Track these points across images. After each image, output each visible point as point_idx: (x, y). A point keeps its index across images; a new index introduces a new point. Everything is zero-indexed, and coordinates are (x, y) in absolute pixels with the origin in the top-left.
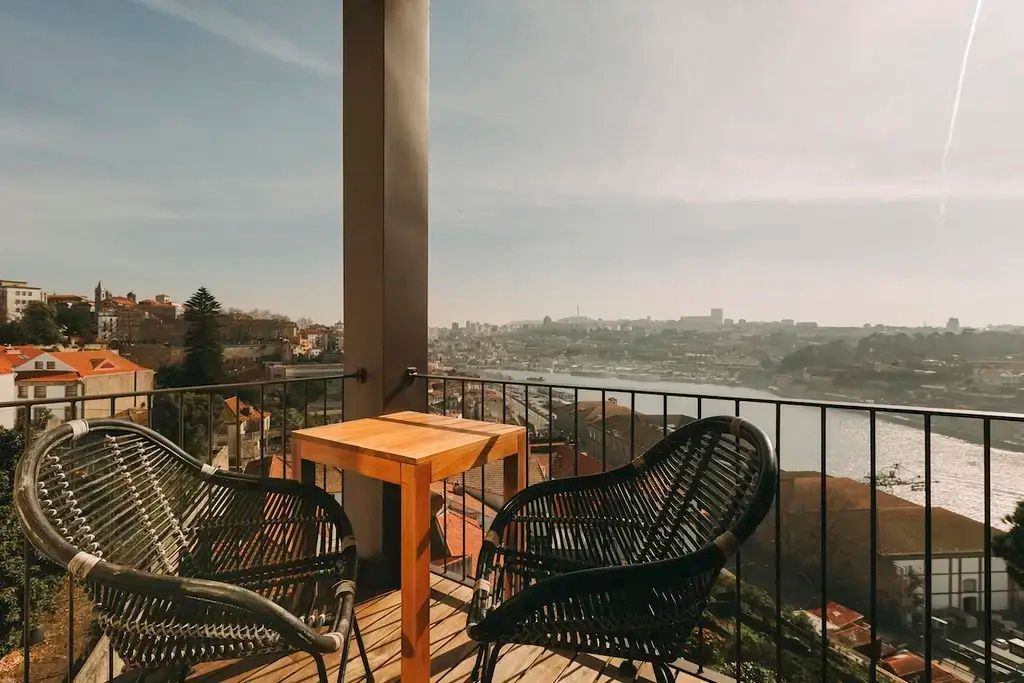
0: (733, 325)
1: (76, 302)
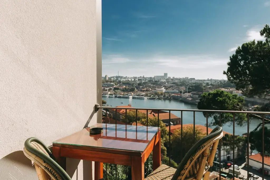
0: (171, 79)
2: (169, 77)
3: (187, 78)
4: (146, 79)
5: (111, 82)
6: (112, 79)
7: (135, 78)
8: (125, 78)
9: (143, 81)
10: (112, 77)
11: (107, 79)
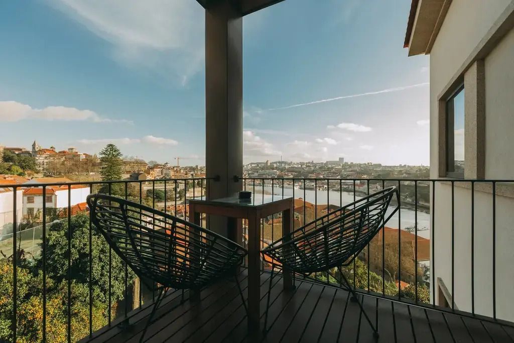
0: (348, 165)
1: (20, 152)
2: (346, 163)
3: (370, 164)
4: (315, 165)
5: (273, 169)
6: (275, 165)
7: (302, 164)
8: (289, 164)
9: (313, 168)
10: (275, 163)
11: (269, 164)
